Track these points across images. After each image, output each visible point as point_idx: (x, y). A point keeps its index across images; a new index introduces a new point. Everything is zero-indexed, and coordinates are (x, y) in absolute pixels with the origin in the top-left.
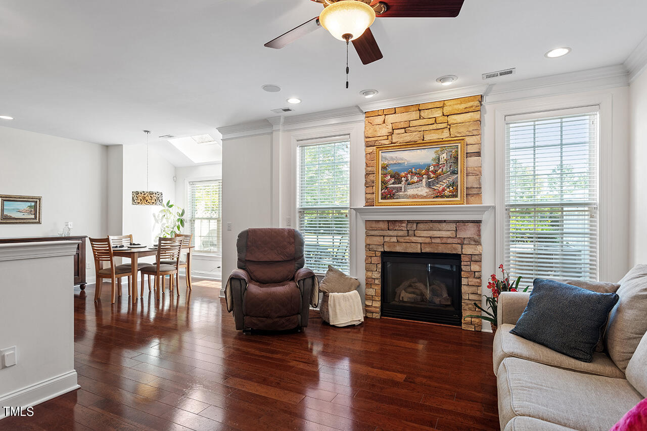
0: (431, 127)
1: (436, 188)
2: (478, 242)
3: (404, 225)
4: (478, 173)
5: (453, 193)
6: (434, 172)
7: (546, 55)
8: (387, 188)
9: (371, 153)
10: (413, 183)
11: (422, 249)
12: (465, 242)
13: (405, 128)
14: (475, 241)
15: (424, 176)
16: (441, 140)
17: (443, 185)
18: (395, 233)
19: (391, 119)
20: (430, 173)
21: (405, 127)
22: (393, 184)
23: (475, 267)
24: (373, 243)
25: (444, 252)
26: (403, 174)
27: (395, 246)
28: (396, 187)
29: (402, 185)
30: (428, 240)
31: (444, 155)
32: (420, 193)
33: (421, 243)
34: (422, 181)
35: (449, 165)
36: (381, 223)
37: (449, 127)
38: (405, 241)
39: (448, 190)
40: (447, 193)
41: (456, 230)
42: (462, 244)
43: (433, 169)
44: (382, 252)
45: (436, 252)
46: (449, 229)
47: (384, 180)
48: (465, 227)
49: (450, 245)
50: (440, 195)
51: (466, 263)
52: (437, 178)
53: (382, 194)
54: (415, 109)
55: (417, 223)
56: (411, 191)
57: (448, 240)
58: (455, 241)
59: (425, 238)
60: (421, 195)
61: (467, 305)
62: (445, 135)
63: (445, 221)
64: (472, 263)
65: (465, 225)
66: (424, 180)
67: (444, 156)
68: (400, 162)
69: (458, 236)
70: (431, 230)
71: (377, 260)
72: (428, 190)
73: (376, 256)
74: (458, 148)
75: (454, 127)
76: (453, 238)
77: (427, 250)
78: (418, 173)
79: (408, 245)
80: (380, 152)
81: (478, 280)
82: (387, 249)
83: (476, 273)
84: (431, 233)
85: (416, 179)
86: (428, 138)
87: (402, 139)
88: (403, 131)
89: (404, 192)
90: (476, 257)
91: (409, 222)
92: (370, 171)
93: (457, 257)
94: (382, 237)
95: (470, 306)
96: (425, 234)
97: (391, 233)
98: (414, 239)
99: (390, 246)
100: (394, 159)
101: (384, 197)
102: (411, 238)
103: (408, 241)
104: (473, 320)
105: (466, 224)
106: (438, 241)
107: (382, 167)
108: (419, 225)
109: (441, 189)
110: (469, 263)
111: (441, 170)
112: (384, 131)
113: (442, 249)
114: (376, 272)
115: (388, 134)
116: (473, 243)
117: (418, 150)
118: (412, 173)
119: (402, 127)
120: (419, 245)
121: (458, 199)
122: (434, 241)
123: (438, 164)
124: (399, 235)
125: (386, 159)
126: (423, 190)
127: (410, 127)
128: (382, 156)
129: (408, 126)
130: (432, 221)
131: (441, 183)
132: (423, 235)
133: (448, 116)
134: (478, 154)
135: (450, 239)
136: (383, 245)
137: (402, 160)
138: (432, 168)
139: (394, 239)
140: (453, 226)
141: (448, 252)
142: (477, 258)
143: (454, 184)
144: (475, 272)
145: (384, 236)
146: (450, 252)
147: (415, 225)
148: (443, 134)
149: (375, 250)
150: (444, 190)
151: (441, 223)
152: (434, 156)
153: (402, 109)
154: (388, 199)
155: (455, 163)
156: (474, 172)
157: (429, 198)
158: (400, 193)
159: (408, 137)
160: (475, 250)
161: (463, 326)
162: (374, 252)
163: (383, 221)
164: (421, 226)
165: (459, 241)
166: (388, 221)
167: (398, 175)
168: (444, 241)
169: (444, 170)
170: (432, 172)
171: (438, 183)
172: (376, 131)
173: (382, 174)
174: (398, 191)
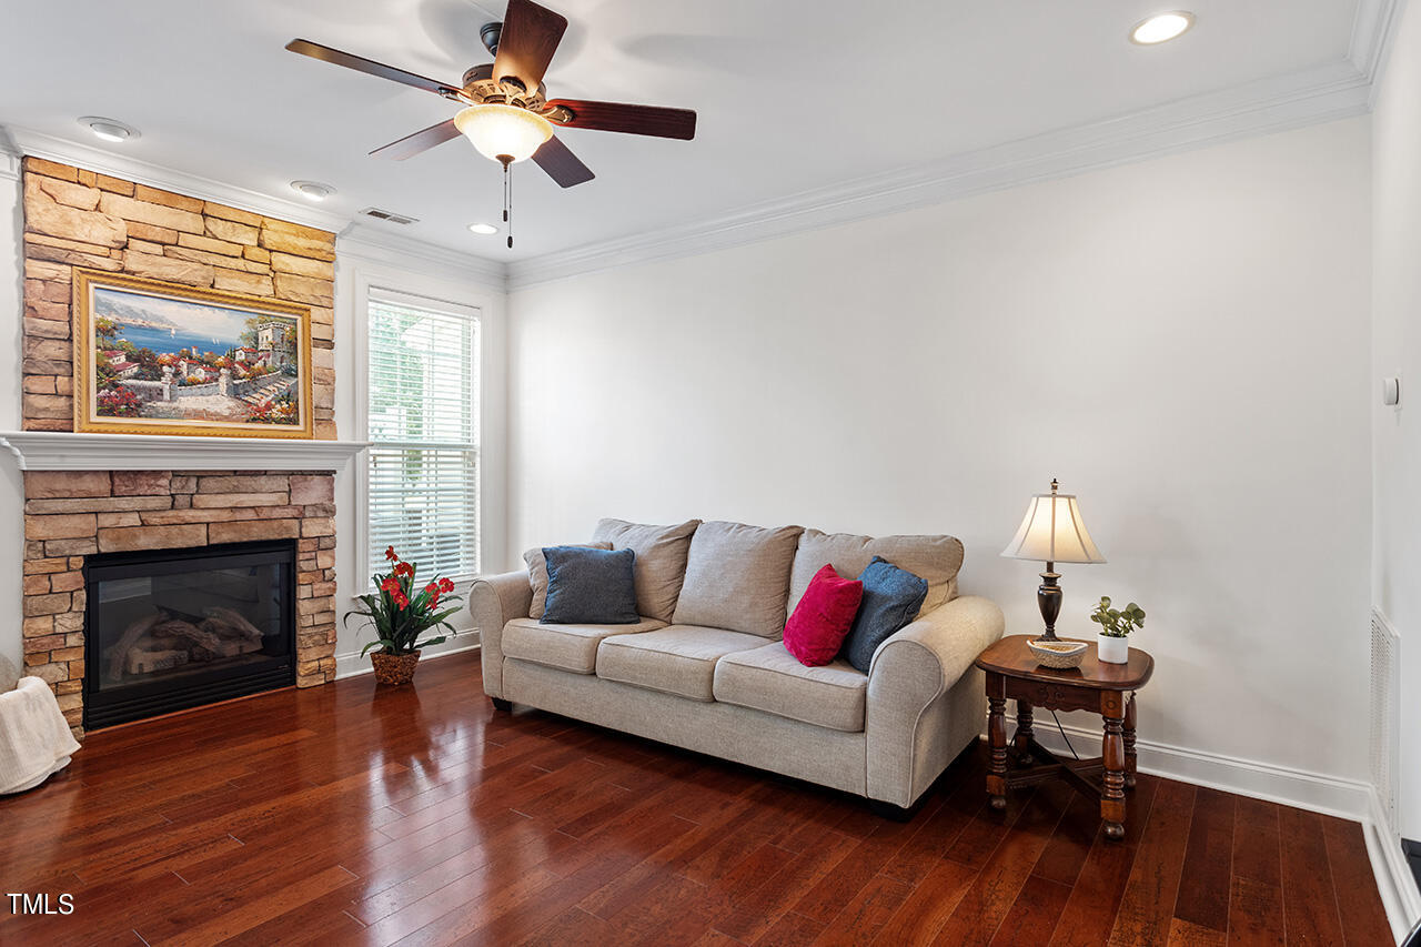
0: (233, 263)
1: (251, 400)
2: (330, 512)
3: (164, 482)
4: (330, 380)
5: (288, 414)
6: (247, 365)
7: (468, 227)
8: (116, 386)
9: (51, 279)
10: (194, 383)
11: (212, 535)
12: (307, 514)
13: (163, 244)
14: (325, 510)
15: (222, 370)
16: (256, 298)
17: (267, 396)
18: (137, 503)
19: (119, 206)
20: (236, 365)
21: (166, 241)
22: (136, 377)
23: (323, 561)
24: (61, 534)
25: (263, 538)
26: (165, 357)
27: (135, 535)
28: (145, 388)
29: (164, 383)
30: (226, 516)
31: (269, 333)
32: (213, 409)
33: (208, 524)
34: (217, 380)
35: (279, 355)
36: (87, 478)
37: (272, 274)
38: (166, 521)
39: (278, 406)
40: (276, 412)
41: (290, 490)
42: (300, 518)
43: (243, 357)
44: (90, 556)
45: (245, 540)
46: (275, 488)
47: (107, 364)
48: (306, 483)
49: (275, 524)
50: (261, 416)
51: (307, 556)
52: (254, 378)
53: (101, 402)
54: (193, 208)
55: (199, 477)
56: (188, 401)
57: (274, 512)
58: (290, 512)
59: (218, 512)
60: (216, 414)
61: (310, 636)
62: (265, 289)
63: (266, 471)
64: (319, 553)
65: (306, 480)
66: (223, 380)
67: (267, 336)
68: (154, 324)
69: (293, 503)
70: (236, 491)
71: (72, 580)
72: (232, 404)
73: (69, 570)
74: (296, 324)
75: (287, 278)
76: (284, 507)
77: (226, 536)
78: (206, 360)
79: (174, 530)
80: (91, 286)
81: (330, 585)
82: (107, 546)
83: (326, 572)
84: (235, 500)
85: (200, 374)
86: (225, 284)
87: (156, 270)
88: (159, 249)
89: (171, 401)
90: (327, 540)
91: (176, 474)
92: (46, 331)
93: (290, 545)
94: (93, 517)
95: (316, 638)
96: (221, 501)
97: (123, 503)
98: (189, 515)
99: (119, 538)
100: (138, 315)
101: (106, 409)
102: (181, 514)
103: (175, 521)
104: (322, 662)
105: (309, 478)
106: (250, 515)
107: (98, 329)
108: (204, 482)
109: (262, 404)
110: (314, 554)
111: (260, 363)
112: (101, 232)
113: (258, 533)
114: (70, 615)
115: (114, 245)
116: (321, 514)
117: (206, 308)
118: (191, 358)
119: (159, 239)
120: (203, 529)
121: (300, 427)
122: (238, 516)
123: (254, 350)
124: (149, 506)
125: (110, 308)
126: (218, 400)
127: (177, 245)
128: (97, 301)
129: (174, 243)
130: (235, 471)
131: (262, 391)
132: (214, 504)
133: (271, 251)
134: (329, 344)
135: (277, 509)
136: (96, 536)
137: (162, 322)
138: (240, 356)
139: (134, 520)
140: (283, 483)
141: (272, 538)
142: (327, 542)
143: (289, 397)
144: (324, 570)
145: (96, 513)
146: (276, 537)
147: (194, 480)
148: (261, 286)
149: (67, 552)
150: (269, 406)
151: (257, 475)
152: (246, 330)
153: (158, 195)
154: (120, 414)
155: (291, 354)
156: (323, 377)
157: (237, 421)
158: (159, 403)
159: (171, 269)
160: (326, 527)
161: (301, 682)
162: (64, 560)
163: (96, 472)
164: (209, 483)
165: (295, 513)
166: (111, 473)
167: (152, 357)
168: (265, 514)
169: (269, 364)
170: (241, 363)
171: (255, 391)
172: (70, 223)
173: (98, 347)
174: (151, 398)
